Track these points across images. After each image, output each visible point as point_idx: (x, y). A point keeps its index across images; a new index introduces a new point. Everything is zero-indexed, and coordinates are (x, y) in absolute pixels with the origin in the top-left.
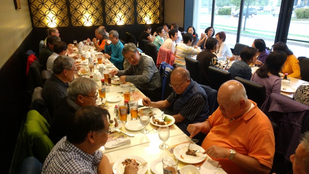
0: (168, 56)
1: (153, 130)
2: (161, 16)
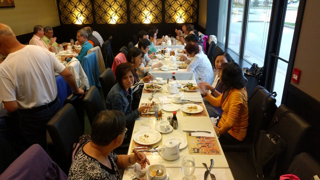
2: (195, 14)
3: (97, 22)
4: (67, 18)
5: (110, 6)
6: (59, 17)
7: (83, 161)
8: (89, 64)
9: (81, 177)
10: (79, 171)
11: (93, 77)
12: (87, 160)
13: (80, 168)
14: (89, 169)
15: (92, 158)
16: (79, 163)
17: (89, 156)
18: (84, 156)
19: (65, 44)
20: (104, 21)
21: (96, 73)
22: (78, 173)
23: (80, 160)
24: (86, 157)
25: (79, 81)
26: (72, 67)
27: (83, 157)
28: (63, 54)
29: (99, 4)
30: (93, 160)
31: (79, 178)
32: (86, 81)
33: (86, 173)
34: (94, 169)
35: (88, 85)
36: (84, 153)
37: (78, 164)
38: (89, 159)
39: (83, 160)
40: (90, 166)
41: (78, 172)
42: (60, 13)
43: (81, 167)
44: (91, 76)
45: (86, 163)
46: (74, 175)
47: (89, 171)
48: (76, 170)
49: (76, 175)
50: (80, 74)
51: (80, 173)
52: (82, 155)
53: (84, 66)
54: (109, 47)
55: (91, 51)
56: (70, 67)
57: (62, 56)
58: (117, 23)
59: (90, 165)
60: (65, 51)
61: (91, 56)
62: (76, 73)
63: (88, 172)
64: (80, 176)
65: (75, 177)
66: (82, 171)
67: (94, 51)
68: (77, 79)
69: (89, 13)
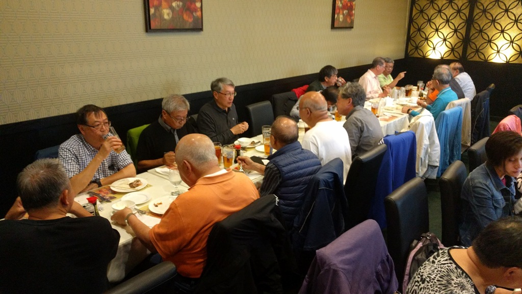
3: (469, 58)
4: (417, 48)
5: (502, 31)
6: (405, 45)
7: (447, 269)
8: (447, 125)
9: (439, 290)
10: (438, 281)
11: (448, 147)
12: (455, 271)
13: (440, 277)
14: (455, 284)
15: (463, 272)
16: (440, 269)
17: (458, 267)
18: (451, 263)
19: (408, 87)
20: (482, 57)
21: (454, 142)
22: (435, 283)
23: (442, 265)
24: (454, 266)
25: (428, 148)
26: (423, 125)
27: (447, 263)
28: (404, 103)
29: (481, 27)
30: (464, 274)
31: (435, 290)
32: (435, 151)
33: (449, 289)
34: (464, 289)
35: (438, 158)
36: (451, 259)
37: (436, 270)
38: (459, 270)
39: (447, 267)
40: (458, 282)
41: (435, 281)
42: (409, 39)
43: (442, 276)
44: (445, 146)
45: (452, 274)
46: (428, 282)
47: (455, 287)
48: (432, 277)
49: (432, 284)
50: (431, 137)
51: (439, 285)
52: (446, 260)
53: (438, 126)
54: (487, 102)
55: (453, 104)
56: (419, 123)
57: (402, 105)
58: (508, 63)
59: (459, 279)
60: (408, 99)
61: (454, 113)
62: (426, 136)
63: (452, 288)
64: (437, 288)
65: (428, 286)
66: (443, 283)
67: (460, 105)
68: (425, 145)
69: (457, 42)
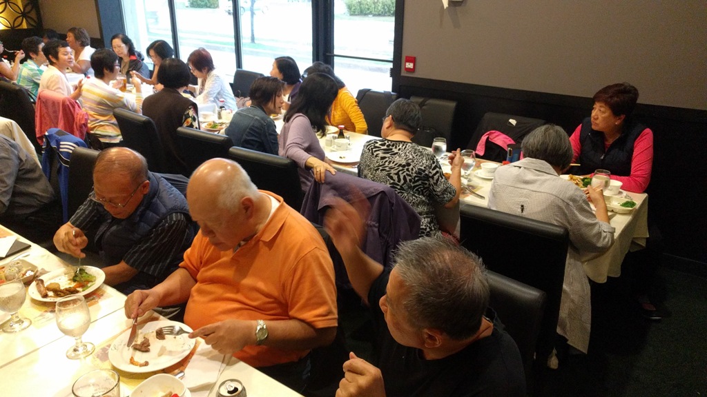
0: (67, 111)
1: (41, 316)
2: (30, 7)
